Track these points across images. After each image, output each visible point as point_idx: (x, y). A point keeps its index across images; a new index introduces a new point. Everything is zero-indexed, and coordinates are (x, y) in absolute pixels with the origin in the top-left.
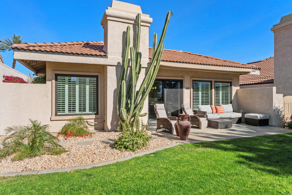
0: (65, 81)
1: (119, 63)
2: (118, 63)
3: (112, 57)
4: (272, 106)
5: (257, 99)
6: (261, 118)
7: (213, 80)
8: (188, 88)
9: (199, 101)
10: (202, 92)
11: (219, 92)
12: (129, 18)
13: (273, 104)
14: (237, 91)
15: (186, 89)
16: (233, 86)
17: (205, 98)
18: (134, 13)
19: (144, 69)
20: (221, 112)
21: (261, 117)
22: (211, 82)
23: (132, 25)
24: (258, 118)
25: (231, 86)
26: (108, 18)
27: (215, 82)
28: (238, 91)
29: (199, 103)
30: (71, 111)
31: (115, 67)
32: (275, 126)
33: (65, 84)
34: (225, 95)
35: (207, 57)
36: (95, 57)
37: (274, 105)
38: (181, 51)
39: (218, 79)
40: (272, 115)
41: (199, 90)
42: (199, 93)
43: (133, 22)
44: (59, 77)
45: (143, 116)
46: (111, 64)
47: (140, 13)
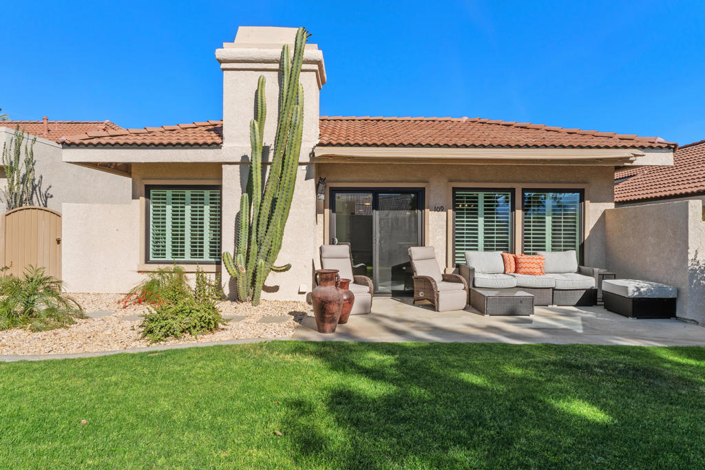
0: (165, 199)
1: (245, 157)
2: (243, 157)
3: (231, 145)
4: (685, 259)
5: (650, 238)
6: (640, 293)
7: (519, 188)
8: (441, 209)
9: (477, 241)
10: (485, 218)
11: (544, 218)
12: (266, 57)
13: (687, 253)
14: (604, 214)
15: (433, 212)
16: (587, 202)
17: (497, 233)
18: (276, 46)
19: (304, 167)
20: (527, 270)
21: (642, 290)
22: (513, 191)
23: (277, 73)
24: (630, 294)
25: (582, 199)
26: (223, 66)
27: (524, 190)
28: (607, 215)
29: (477, 245)
30: (177, 254)
31: (239, 166)
32: (697, 323)
33: (165, 203)
34: (564, 226)
35: (525, 128)
36: (197, 148)
37: (691, 257)
38: (465, 119)
39: (536, 182)
40: (685, 287)
41: (477, 214)
42: (477, 222)
43: (276, 66)
44: (152, 192)
45: (281, 271)
46: (229, 161)
47: (287, 43)
